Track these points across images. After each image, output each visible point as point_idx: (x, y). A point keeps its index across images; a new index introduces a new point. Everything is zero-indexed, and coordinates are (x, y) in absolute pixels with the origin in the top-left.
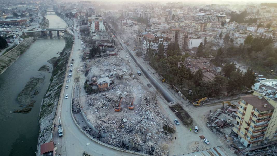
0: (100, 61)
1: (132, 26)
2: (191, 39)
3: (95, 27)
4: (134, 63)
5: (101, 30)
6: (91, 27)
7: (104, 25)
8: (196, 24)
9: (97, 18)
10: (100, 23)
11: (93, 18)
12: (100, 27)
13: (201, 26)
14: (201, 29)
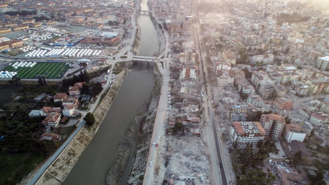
0: (182, 146)
1: (227, 78)
2: (291, 132)
3: (185, 74)
4: (216, 155)
5: (191, 78)
6: (182, 73)
7: (195, 73)
8: (312, 83)
9: (190, 57)
10: (191, 70)
11: (186, 54)
12: (190, 74)
13: (319, 87)
14: (318, 91)
